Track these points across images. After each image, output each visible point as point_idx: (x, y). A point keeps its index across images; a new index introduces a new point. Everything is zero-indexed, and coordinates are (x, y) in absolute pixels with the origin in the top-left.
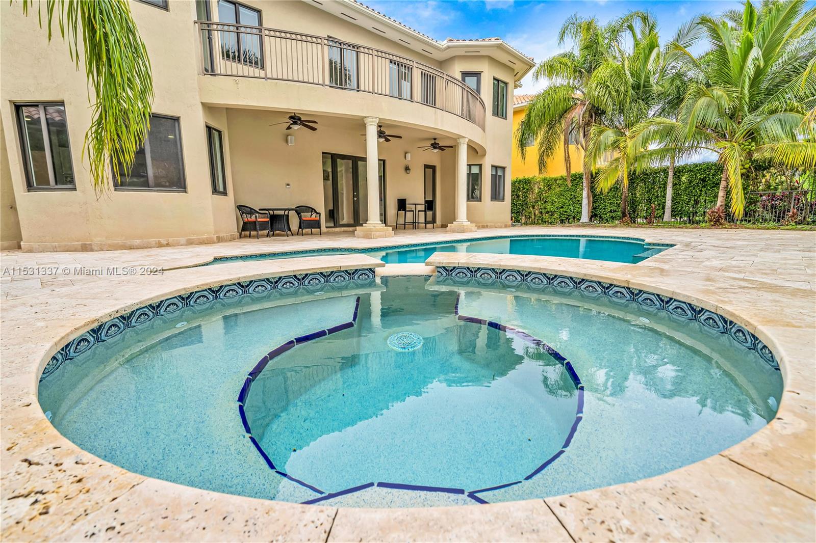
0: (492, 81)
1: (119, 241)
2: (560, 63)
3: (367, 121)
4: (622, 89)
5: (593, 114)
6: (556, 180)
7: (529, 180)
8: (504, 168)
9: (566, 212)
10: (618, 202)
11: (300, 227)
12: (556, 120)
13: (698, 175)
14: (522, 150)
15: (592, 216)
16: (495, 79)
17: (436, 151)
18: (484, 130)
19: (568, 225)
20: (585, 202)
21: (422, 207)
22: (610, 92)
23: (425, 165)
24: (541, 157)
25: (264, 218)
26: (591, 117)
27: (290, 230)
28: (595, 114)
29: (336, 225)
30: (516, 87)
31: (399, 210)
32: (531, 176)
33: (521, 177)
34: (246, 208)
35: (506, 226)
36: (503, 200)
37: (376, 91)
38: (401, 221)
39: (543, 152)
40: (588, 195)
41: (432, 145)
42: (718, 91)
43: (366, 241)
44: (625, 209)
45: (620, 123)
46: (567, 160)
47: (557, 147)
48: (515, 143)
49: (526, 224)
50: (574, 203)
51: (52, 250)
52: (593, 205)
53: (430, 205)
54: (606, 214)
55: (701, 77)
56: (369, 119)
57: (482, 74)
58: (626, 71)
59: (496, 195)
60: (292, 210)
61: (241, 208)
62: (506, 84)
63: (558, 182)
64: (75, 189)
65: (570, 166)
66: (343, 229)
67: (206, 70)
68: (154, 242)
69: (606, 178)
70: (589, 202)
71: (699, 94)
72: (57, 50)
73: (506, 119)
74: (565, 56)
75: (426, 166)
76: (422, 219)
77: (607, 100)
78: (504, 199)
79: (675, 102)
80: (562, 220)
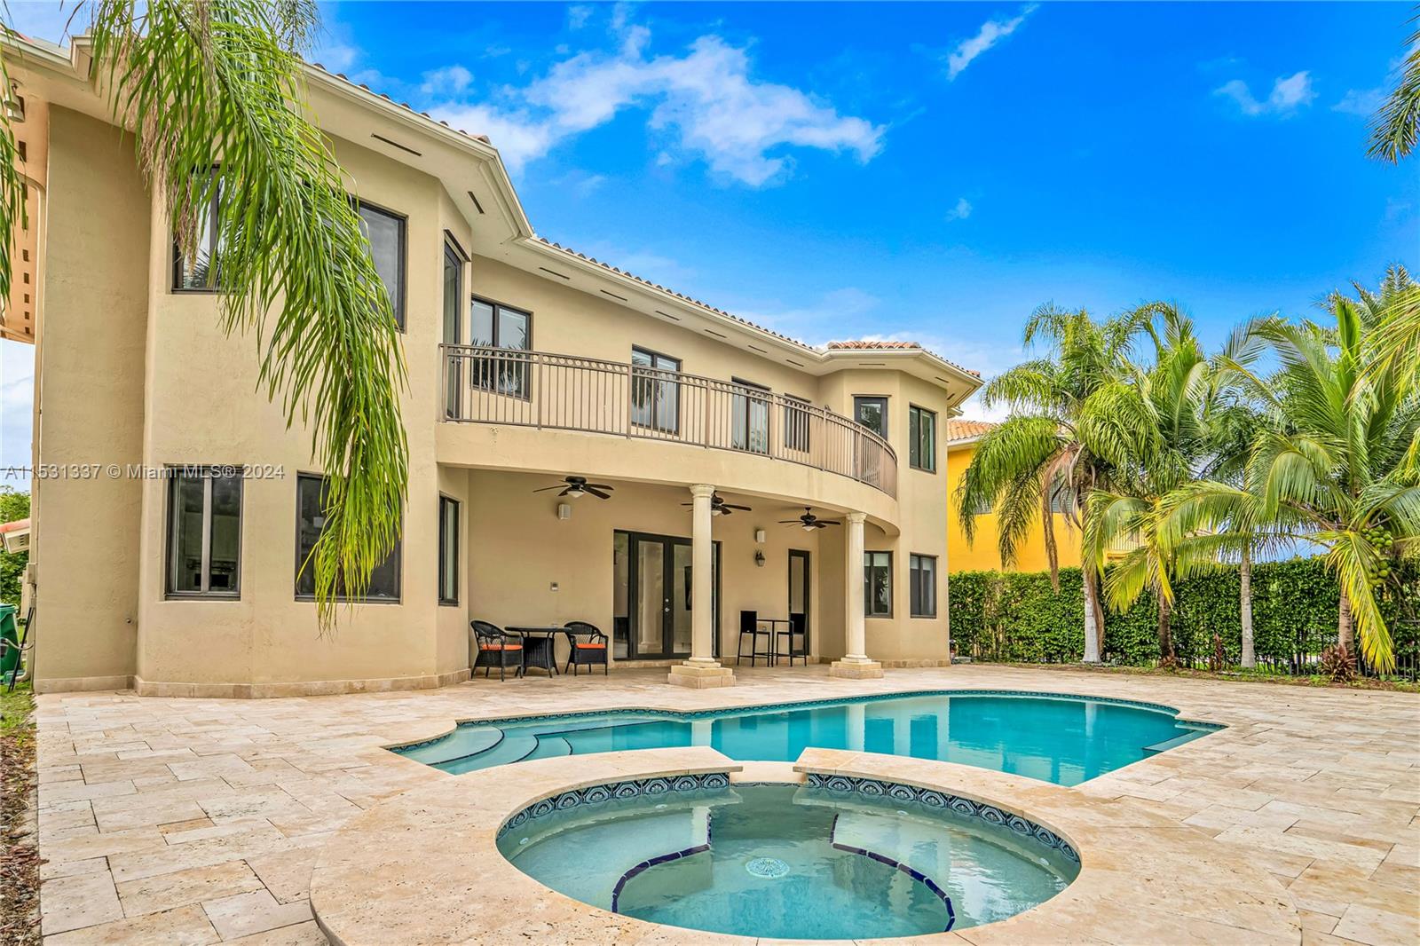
0: (908, 410)
1: (291, 683)
2: (1028, 380)
3: (696, 490)
4: (1142, 430)
5: (1093, 468)
6: (1033, 579)
7: (982, 576)
8: (933, 559)
9: (1055, 639)
10: (1155, 625)
11: (572, 659)
12: (1028, 474)
13: (1300, 583)
14: (968, 525)
15: (1105, 651)
16: (912, 406)
17: (809, 529)
18: (895, 497)
19: (1060, 666)
20: (1089, 623)
21: (785, 627)
22: (1119, 434)
23: (790, 550)
24: (1005, 535)
25: (514, 644)
26: (1090, 471)
27: (554, 665)
28: (1096, 468)
29: (632, 655)
30: (951, 415)
31: (744, 630)
32: (986, 570)
33: (968, 572)
34: (485, 626)
35: (941, 664)
36: (934, 615)
37: (711, 444)
38: (747, 650)
39: (1008, 526)
40: (1095, 611)
41: (802, 518)
42: (1309, 443)
43: (688, 693)
44: (1166, 640)
45: (1143, 485)
46: (1051, 545)
47: (1032, 519)
48: (953, 514)
49: (981, 659)
50: (1070, 624)
51: (187, 695)
52: (1106, 630)
53: (799, 623)
54: (1131, 647)
55: (1278, 416)
56: (699, 488)
57: (890, 400)
58: (1145, 399)
59: (921, 607)
60: (561, 631)
61: (476, 625)
62: (933, 414)
63: (1037, 583)
64: (238, 598)
65: (1056, 557)
66: (643, 663)
67: (450, 413)
68: (343, 685)
69: (1124, 586)
70: (1097, 624)
71: (1275, 448)
72: (245, 394)
73: (934, 472)
74: (1036, 366)
75: (792, 553)
76: (784, 648)
77: (1115, 448)
78: (935, 613)
79: (1236, 456)
80: (1050, 655)
